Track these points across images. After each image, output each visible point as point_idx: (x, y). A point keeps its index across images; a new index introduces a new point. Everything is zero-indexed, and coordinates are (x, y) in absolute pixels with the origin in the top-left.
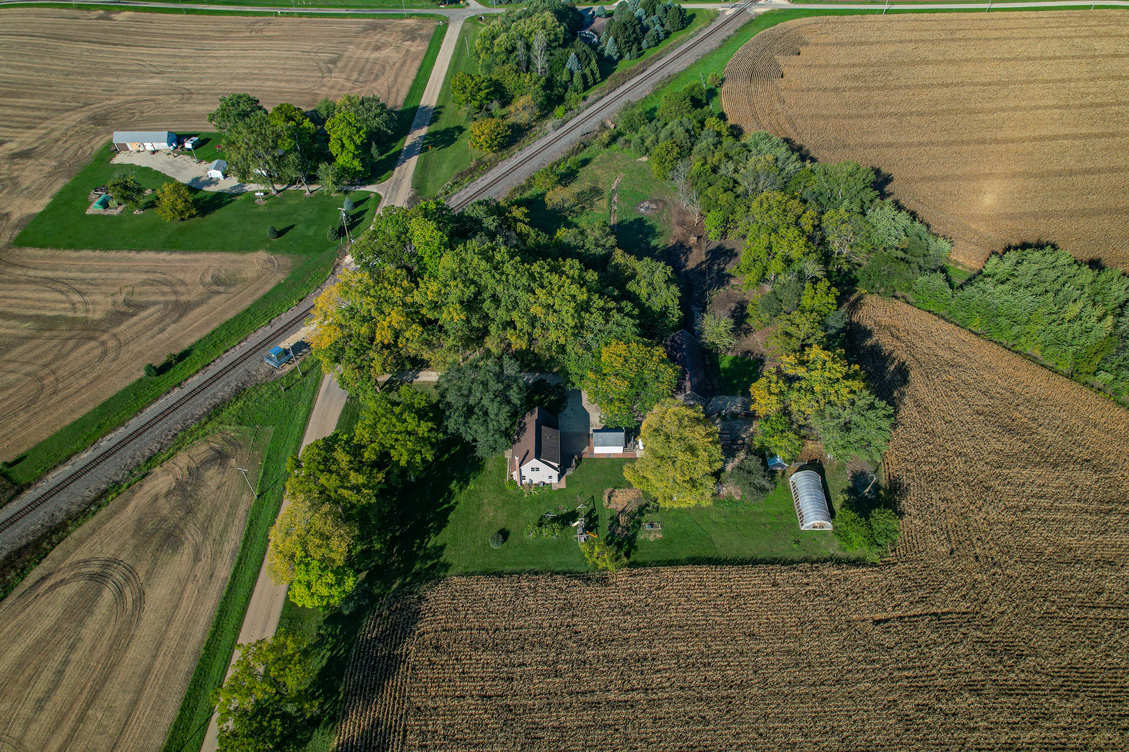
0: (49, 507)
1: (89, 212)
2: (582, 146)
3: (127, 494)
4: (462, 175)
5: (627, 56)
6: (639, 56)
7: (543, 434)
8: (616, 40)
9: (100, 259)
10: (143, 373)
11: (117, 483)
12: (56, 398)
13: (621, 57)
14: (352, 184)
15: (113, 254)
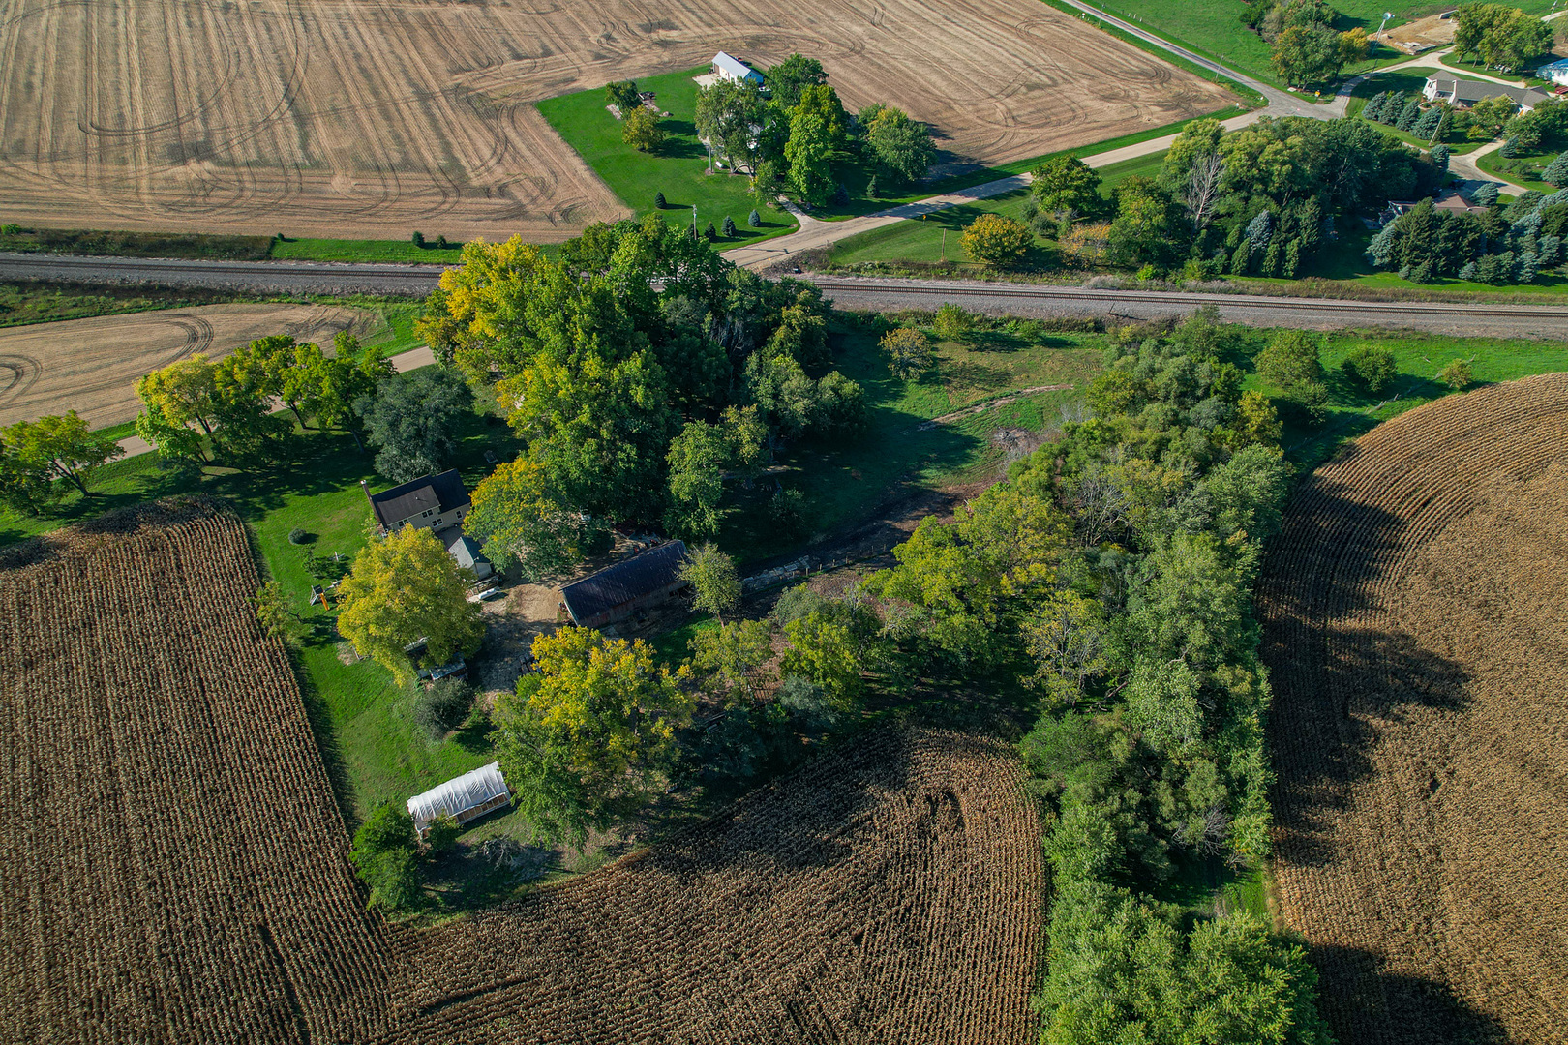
0: (247, 278)
1: (609, 108)
2: (1091, 325)
3: (282, 306)
4: (905, 264)
5: (1405, 270)
6: (1429, 282)
7: (420, 492)
8: (1398, 235)
9: (553, 146)
10: (411, 239)
11: (290, 294)
12: (367, 219)
13: (1394, 267)
14: (798, 206)
15: (563, 147)
